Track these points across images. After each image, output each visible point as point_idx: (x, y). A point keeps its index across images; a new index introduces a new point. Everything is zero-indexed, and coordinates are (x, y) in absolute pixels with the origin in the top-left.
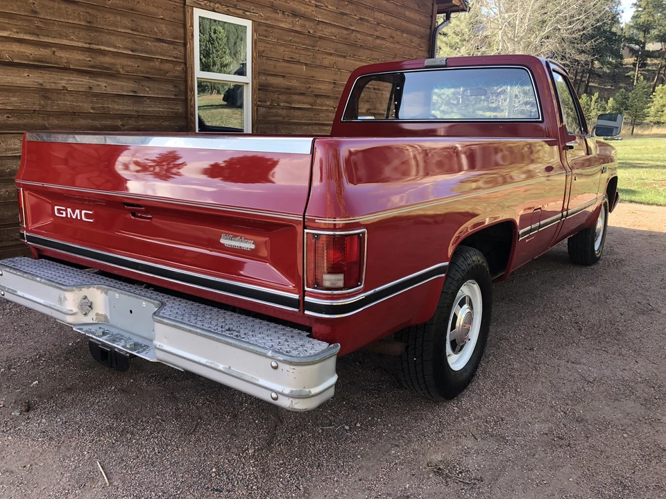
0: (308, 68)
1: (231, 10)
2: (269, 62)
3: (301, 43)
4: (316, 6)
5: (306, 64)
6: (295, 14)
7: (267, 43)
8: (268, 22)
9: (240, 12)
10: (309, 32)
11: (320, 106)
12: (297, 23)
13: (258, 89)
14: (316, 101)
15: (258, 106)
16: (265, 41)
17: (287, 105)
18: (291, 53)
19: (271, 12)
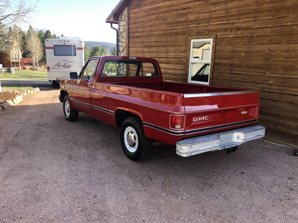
0: (245, 53)
1: (204, 36)
2: (221, 53)
3: (240, 42)
4: (254, 20)
5: (244, 52)
6: (238, 29)
7: (221, 46)
8: (222, 37)
9: (208, 36)
10: (247, 35)
11: (252, 73)
12: (239, 33)
13: (214, 65)
14: (250, 70)
15: (213, 72)
16: (219, 45)
17: (230, 72)
18: (234, 48)
19: (224, 32)
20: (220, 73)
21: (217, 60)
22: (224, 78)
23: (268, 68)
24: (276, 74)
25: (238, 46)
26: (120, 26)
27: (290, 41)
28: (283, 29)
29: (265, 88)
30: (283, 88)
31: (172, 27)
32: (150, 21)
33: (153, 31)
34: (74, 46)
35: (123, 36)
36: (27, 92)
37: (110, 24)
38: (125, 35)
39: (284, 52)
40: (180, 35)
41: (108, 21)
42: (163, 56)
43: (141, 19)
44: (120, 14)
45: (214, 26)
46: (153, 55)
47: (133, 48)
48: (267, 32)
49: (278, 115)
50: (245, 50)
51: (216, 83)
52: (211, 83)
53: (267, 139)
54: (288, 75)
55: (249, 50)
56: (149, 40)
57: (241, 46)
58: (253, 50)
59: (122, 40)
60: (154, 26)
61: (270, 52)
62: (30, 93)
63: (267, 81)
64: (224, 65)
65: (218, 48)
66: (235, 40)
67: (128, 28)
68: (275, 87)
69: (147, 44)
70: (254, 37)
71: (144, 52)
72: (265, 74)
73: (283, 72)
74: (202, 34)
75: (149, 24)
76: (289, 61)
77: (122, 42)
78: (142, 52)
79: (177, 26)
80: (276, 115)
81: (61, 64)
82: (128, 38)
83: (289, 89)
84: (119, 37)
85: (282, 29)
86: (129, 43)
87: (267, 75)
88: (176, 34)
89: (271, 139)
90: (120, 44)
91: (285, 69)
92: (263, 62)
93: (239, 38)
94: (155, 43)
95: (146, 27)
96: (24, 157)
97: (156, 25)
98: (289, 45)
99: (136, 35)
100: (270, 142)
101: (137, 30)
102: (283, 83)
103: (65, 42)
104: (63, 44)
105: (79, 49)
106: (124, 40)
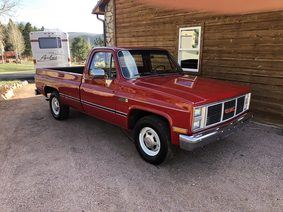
1: (192, 25)
2: (209, 41)
3: (228, 29)
5: (233, 39)
6: (226, 16)
7: (210, 33)
8: (210, 25)
9: (196, 24)
10: (236, 22)
11: (241, 59)
12: (228, 20)
13: (203, 52)
14: (239, 56)
15: (203, 59)
16: (208, 33)
17: (219, 58)
18: (222, 35)
19: (212, 20)
20: (209, 60)
21: (206, 48)
22: (213, 64)
23: (257, 53)
24: (265, 59)
25: (226, 33)
26: (106, 17)
27: (277, 26)
28: (271, 15)
29: (254, 73)
30: (272, 72)
31: (159, 16)
32: (136, 12)
33: (141, 21)
34: (59, 38)
35: (109, 26)
36: (16, 85)
37: (96, 15)
38: (112, 25)
39: (272, 37)
40: (167, 23)
41: (94, 12)
42: (152, 45)
43: (127, 10)
44: (106, 5)
45: (202, 14)
46: (141, 45)
47: (121, 39)
48: (255, 18)
49: (267, 98)
50: (234, 36)
51: (206, 70)
52: (201, 70)
53: (257, 121)
54: (276, 59)
55: (237, 37)
56: (136, 29)
57: (229, 33)
58: (241, 36)
59: (109, 31)
60: (141, 16)
61: (258, 38)
62: (19, 87)
63: (256, 66)
64: (213, 52)
65: (206, 35)
66: (223, 27)
67: (114, 18)
68: (264, 71)
69: (135, 34)
70: (242, 23)
71: (131, 42)
72: (254, 59)
73: (272, 57)
74: (190, 22)
75: (136, 14)
76: (277, 46)
77: (109, 33)
78: (130, 42)
79: (164, 16)
80: (265, 97)
81: (47, 57)
82: (115, 29)
83: (278, 73)
84: (106, 27)
85: (269, 15)
86: (116, 33)
87: (256, 60)
88: (164, 23)
89: (261, 121)
90: (107, 35)
91: (274, 54)
92: (252, 47)
93: (227, 25)
94: (143, 32)
95: (133, 17)
96: (29, 153)
97: (143, 15)
98: (277, 31)
99: (123, 25)
100: (260, 124)
101: (124, 21)
102: (271, 67)
103: (49, 35)
104: (48, 37)
105: (63, 40)
106: (111, 31)
